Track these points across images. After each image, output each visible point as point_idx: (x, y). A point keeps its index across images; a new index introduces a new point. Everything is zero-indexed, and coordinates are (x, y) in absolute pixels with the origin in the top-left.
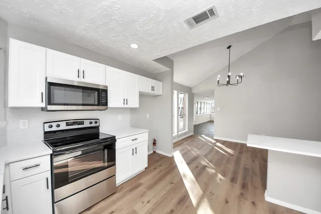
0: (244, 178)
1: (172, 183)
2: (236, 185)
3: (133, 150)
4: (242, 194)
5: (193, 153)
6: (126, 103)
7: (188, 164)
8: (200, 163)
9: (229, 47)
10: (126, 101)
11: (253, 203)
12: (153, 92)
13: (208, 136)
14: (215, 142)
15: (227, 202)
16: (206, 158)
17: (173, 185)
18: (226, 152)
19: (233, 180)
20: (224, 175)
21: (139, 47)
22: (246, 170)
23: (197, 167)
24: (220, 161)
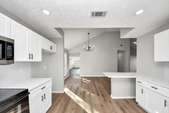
0: (101, 92)
1: (73, 109)
2: (100, 96)
3: (43, 96)
4: (104, 99)
5: (75, 86)
6: (31, 57)
7: (76, 93)
8: (81, 91)
9: (89, 34)
10: (31, 56)
11: (110, 102)
12: (51, 50)
13: (76, 75)
14: (81, 78)
15: (102, 106)
16: (82, 87)
17: (74, 110)
18: (88, 82)
19: (98, 94)
20: (94, 93)
21: (50, 14)
22: (99, 88)
23: (81, 94)
24: (88, 87)
